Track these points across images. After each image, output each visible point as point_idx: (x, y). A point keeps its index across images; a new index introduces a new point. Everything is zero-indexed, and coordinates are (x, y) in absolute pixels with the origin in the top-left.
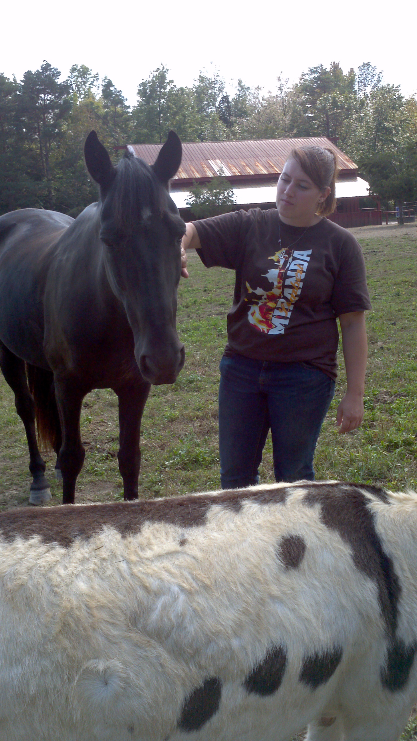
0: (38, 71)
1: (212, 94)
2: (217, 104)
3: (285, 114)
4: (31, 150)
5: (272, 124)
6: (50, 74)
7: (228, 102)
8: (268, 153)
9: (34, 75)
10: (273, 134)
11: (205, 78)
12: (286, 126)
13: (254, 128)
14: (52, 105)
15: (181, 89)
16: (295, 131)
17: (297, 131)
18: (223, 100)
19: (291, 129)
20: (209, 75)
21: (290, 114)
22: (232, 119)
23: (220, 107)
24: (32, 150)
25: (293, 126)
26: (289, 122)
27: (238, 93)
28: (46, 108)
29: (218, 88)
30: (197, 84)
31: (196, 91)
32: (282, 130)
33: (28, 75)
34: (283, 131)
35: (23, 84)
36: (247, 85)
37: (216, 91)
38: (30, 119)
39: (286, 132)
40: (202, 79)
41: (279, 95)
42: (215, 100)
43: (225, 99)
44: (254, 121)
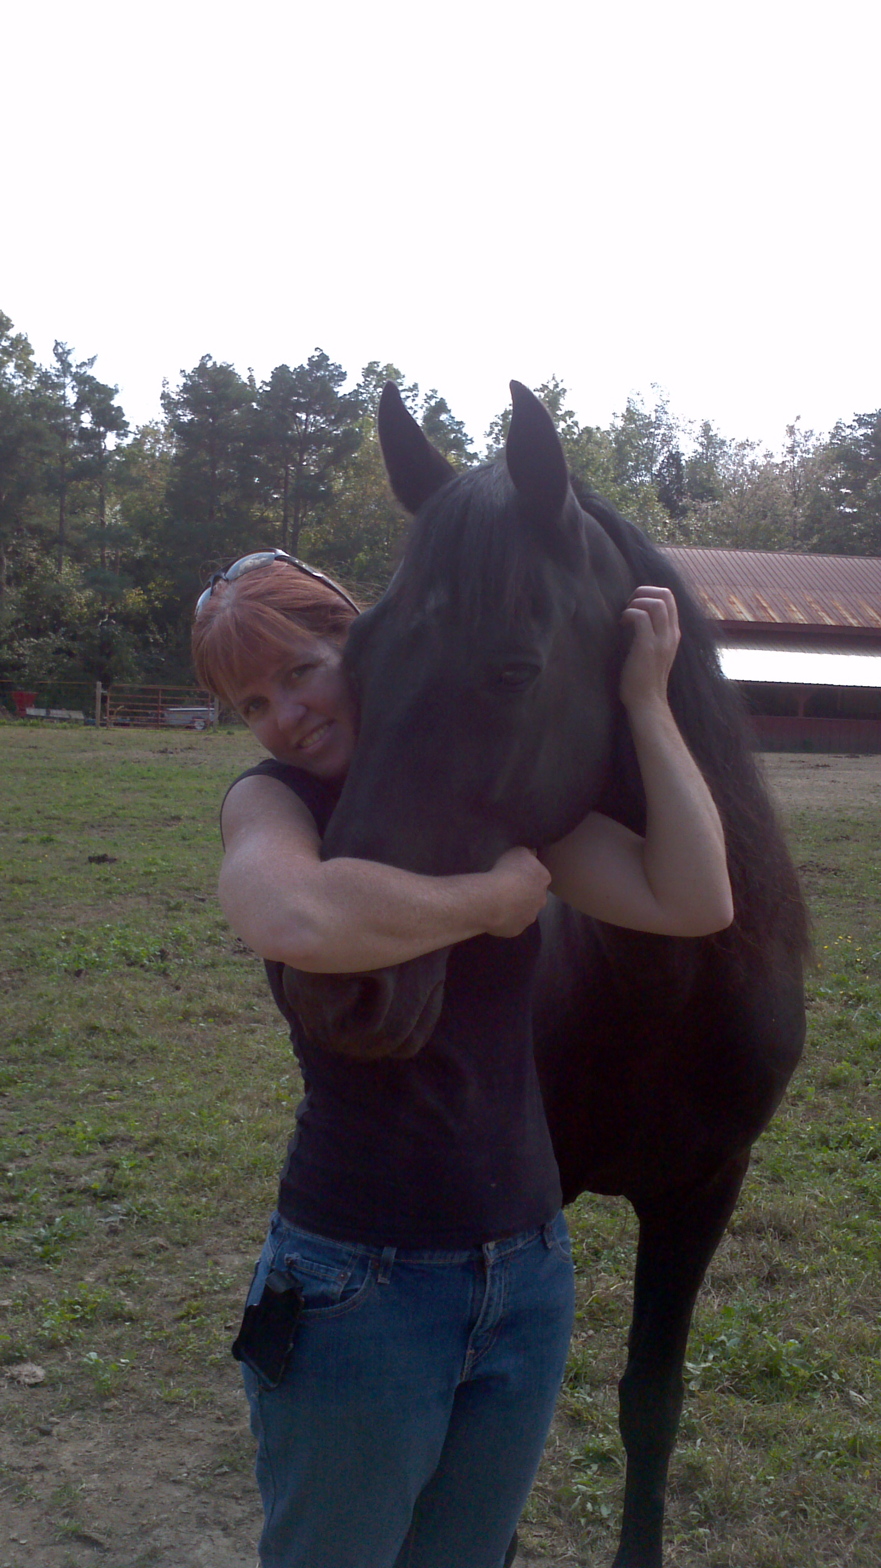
0: (301, 367)
1: (647, 448)
2: (655, 469)
3: (795, 504)
4: (264, 520)
5: (768, 521)
6: (324, 376)
7: (679, 467)
8: (758, 579)
9: (292, 374)
10: (769, 540)
11: (638, 415)
12: (797, 527)
13: (729, 525)
14: (319, 438)
15: (588, 430)
16: (815, 540)
17: (820, 540)
18: (668, 462)
19: (806, 535)
20: (647, 409)
21: (808, 503)
22: (685, 501)
23: (660, 474)
24: (267, 522)
25: (811, 529)
26: (803, 519)
27: (700, 450)
28: (306, 442)
29: (660, 436)
30: (620, 423)
31: (616, 440)
32: (787, 535)
33: (281, 373)
34: (791, 538)
35: (268, 389)
36: (721, 436)
37: (655, 443)
38: (272, 459)
39: (795, 538)
40: (630, 416)
41: (787, 464)
42: (653, 460)
43: (674, 458)
44: (731, 510)
